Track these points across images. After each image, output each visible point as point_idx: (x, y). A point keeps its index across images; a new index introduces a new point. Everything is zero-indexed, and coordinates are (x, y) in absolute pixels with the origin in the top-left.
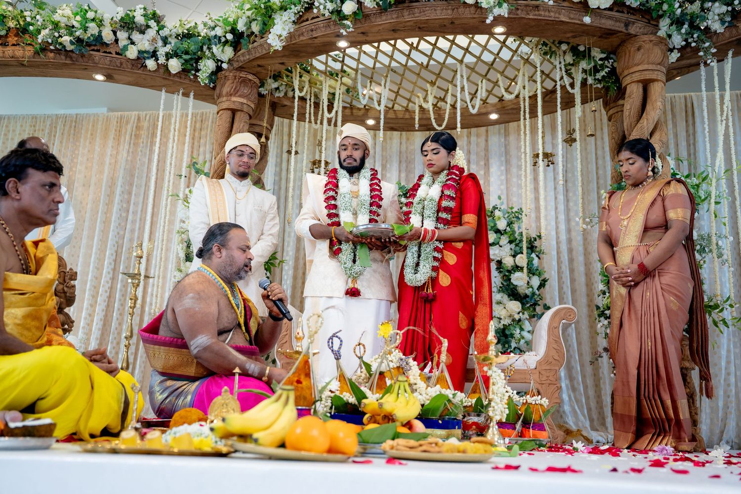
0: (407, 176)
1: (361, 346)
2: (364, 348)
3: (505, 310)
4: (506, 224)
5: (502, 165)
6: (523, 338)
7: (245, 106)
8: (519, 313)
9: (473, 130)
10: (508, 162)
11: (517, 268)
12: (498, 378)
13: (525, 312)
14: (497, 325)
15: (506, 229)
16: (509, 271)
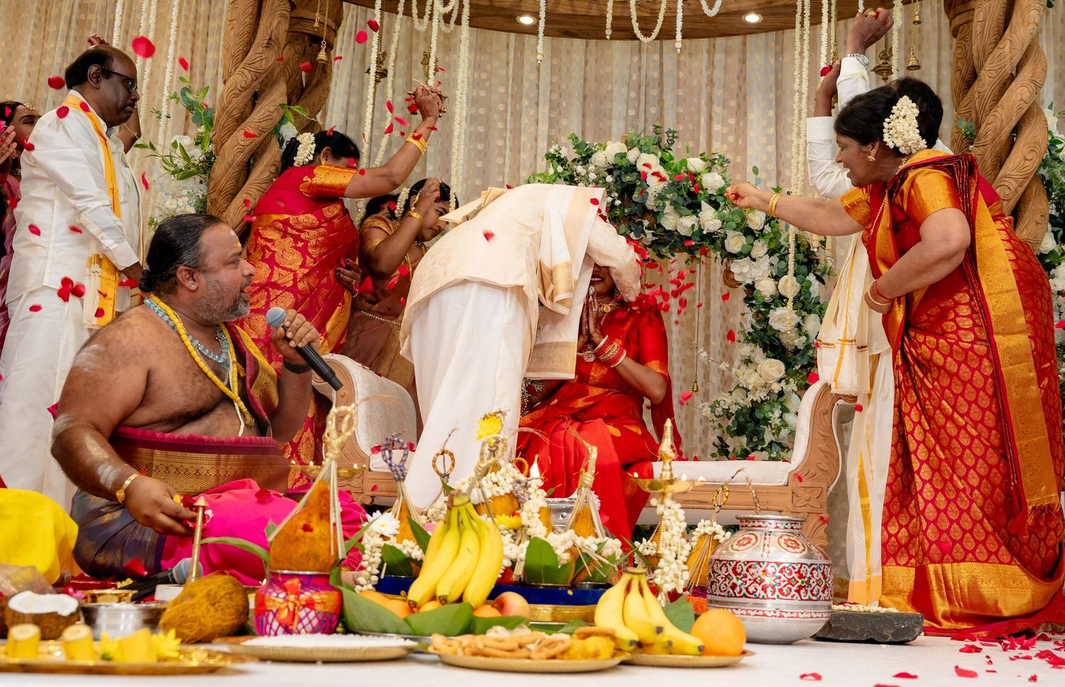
1: (446, 456)
2: (453, 459)
3: (756, 375)
4: (763, 219)
5: (769, 108)
6: (786, 425)
8: (780, 381)
9: (720, 42)
11: (780, 299)
12: (673, 518)
13: (791, 380)
14: (741, 402)
15: (763, 228)
16: (766, 305)
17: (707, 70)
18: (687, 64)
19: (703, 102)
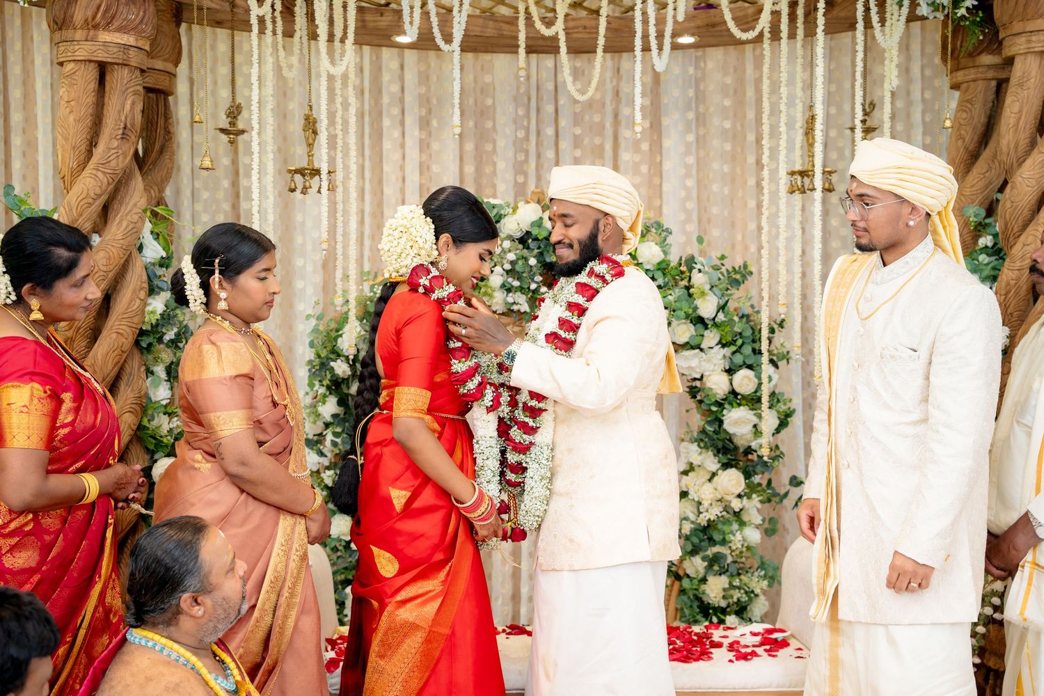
0: (477, 148)
3: (710, 487)
4: (716, 304)
5: (688, 130)
7: (132, 52)
8: (739, 496)
10: (701, 120)
11: (734, 397)
13: (754, 496)
14: (692, 517)
15: (716, 315)
16: (720, 405)
17: (612, 82)
18: (586, 73)
19: (608, 125)
